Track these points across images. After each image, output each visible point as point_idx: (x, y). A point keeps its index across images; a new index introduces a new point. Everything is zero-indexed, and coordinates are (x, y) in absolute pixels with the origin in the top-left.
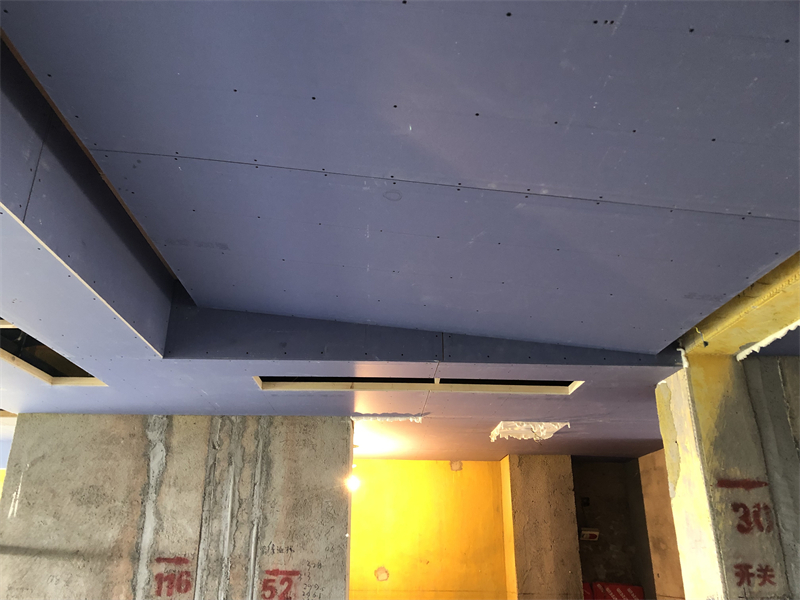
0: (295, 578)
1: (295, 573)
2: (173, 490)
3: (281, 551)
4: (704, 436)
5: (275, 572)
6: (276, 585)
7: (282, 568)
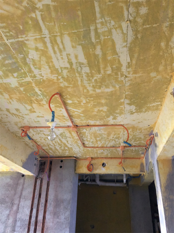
2: (24, 200)
4: (162, 185)
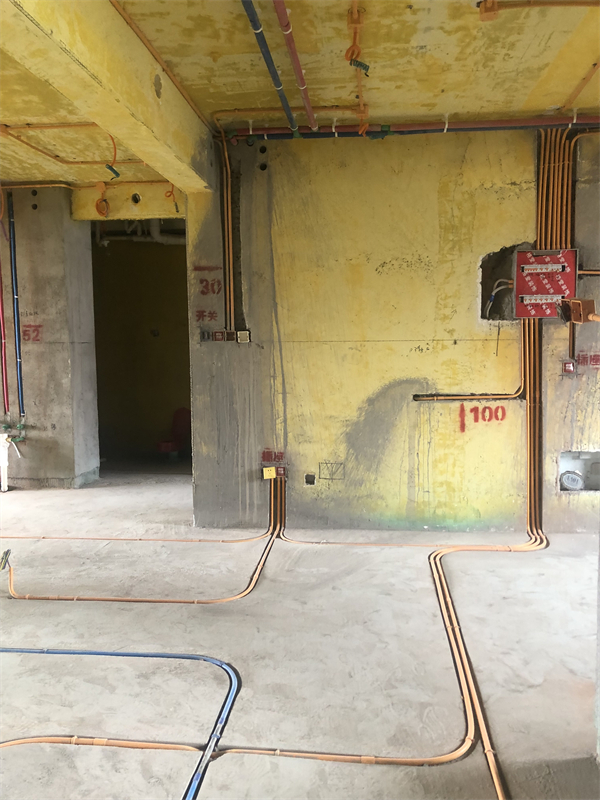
0: (40, 329)
1: (40, 326)
3: (31, 314)
5: (29, 326)
6: (31, 333)
7: (33, 324)
